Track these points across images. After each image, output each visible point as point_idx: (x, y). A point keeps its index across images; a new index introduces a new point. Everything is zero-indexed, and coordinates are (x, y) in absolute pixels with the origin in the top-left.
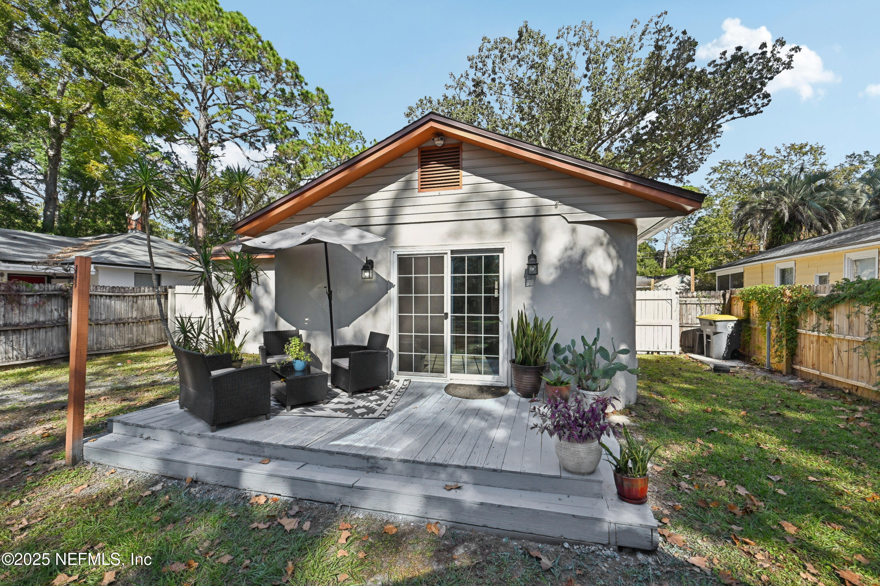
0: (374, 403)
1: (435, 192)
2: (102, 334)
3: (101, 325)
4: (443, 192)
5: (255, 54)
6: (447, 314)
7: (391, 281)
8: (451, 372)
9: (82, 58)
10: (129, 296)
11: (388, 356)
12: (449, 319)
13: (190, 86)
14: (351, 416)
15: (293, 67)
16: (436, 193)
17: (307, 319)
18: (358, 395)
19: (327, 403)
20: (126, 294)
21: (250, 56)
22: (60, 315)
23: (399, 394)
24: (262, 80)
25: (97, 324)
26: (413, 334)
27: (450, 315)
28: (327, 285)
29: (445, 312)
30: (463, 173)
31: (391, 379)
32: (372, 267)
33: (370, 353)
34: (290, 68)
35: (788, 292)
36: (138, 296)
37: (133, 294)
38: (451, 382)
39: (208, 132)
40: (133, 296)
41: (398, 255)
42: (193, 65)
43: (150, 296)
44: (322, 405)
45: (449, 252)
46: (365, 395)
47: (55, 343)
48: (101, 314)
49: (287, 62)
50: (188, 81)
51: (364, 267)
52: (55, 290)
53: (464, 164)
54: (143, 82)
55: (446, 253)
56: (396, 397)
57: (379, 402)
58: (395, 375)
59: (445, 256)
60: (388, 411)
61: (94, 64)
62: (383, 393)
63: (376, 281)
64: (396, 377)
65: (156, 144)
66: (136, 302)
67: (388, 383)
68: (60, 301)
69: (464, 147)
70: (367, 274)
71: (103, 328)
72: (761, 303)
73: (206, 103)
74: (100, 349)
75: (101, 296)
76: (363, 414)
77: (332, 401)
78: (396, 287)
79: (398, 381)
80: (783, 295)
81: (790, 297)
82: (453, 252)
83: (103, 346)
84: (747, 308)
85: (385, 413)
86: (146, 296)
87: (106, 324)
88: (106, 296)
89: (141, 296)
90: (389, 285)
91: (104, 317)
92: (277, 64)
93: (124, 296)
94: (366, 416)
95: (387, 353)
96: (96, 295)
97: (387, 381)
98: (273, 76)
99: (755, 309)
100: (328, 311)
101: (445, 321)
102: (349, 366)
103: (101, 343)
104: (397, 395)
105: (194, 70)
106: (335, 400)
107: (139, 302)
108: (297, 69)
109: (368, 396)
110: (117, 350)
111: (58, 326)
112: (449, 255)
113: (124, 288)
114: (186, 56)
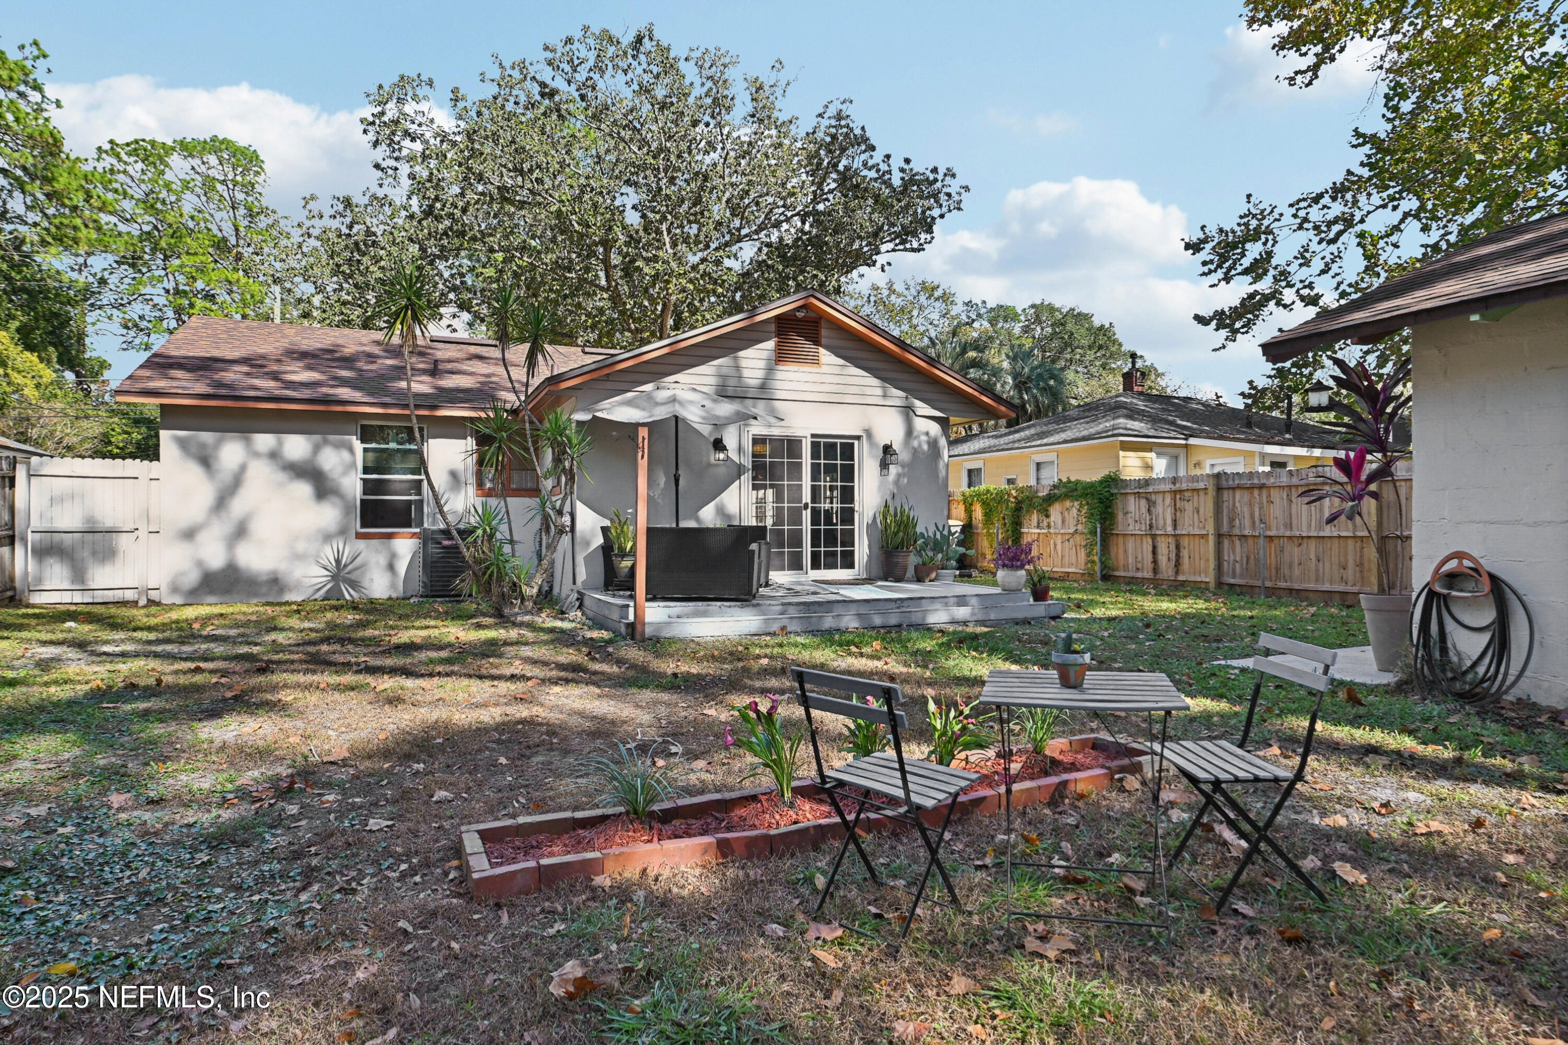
6: (807, 505)
12: (809, 511)
16: (795, 368)
27: (810, 505)
29: (804, 502)
30: (822, 351)
35: (1013, 492)
41: (753, 435)
45: (808, 437)
53: (823, 341)
55: (805, 438)
59: (807, 440)
69: (823, 324)
70: (721, 456)
72: (985, 504)
78: (750, 472)
80: (1009, 495)
81: (1015, 498)
82: (813, 436)
84: (969, 511)
90: (743, 470)
99: (978, 513)
101: (804, 512)
112: (809, 440)
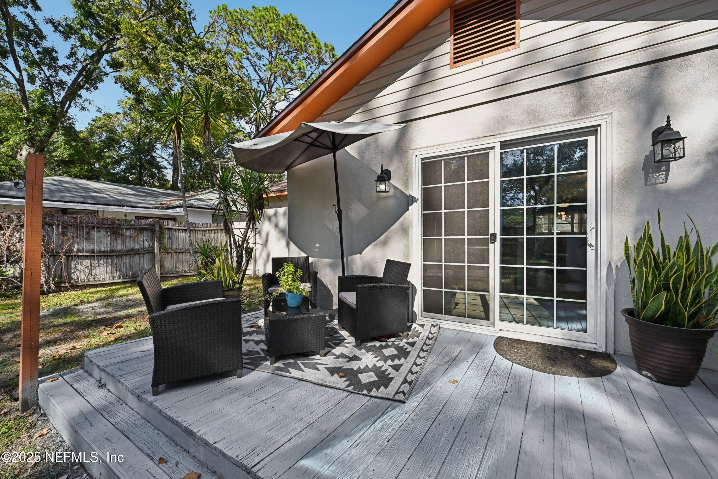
0: (389, 362)
1: (476, 62)
2: (180, 261)
3: (179, 253)
4: (487, 59)
5: (303, 43)
6: (494, 235)
7: (413, 194)
8: (501, 320)
9: (184, 58)
10: (199, 230)
11: (410, 292)
12: (498, 244)
13: (261, 81)
14: (350, 388)
15: (330, 48)
16: (479, 63)
17: (317, 245)
18: (369, 344)
19: (325, 355)
20: (197, 229)
21: (298, 45)
22: (149, 245)
23: (425, 348)
24: (309, 66)
25: (176, 252)
26: (443, 263)
27: (498, 237)
28: (336, 203)
29: (491, 231)
30: (521, 23)
31: (413, 322)
32: (389, 179)
33: (385, 287)
34: (327, 49)
36: (206, 230)
37: (202, 229)
38: (502, 334)
39: (272, 112)
40: (202, 230)
41: (422, 159)
42: (263, 65)
43: (215, 230)
44: (318, 357)
45: (498, 146)
46: (378, 344)
47: (146, 267)
48: (179, 244)
49: (326, 45)
50: (259, 76)
51: (379, 177)
52: (146, 225)
53: (523, 8)
54: (220, 69)
55: (493, 148)
56: (422, 354)
57: (397, 362)
58: (419, 317)
59: (491, 152)
60: (410, 383)
61: (191, 62)
62: (403, 343)
63: (394, 196)
64: (420, 320)
65: (242, 128)
66: (205, 235)
67: (409, 328)
68: (150, 233)
70: (382, 187)
71: (181, 256)
73: (271, 90)
74: (177, 272)
75: (179, 230)
76: (370, 386)
77: (334, 351)
78: (419, 202)
79: (422, 326)
82: (502, 144)
83: (180, 270)
85: (406, 388)
86: (212, 230)
87: (182, 253)
88: (182, 230)
89: (208, 230)
90: (411, 200)
91: (181, 247)
92: (318, 48)
93: (196, 230)
94: (374, 392)
95: (408, 288)
96: (175, 229)
97: (409, 324)
98: (317, 60)
100: (338, 235)
101: (491, 246)
102: (357, 304)
103: (179, 268)
104: (422, 349)
105: (264, 68)
106: (338, 350)
107: (207, 235)
108: (333, 49)
109: (382, 347)
110: (191, 274)
111: (148, 253)
112: (498, 150)
113: (196, 224)
114: (258, 59)
